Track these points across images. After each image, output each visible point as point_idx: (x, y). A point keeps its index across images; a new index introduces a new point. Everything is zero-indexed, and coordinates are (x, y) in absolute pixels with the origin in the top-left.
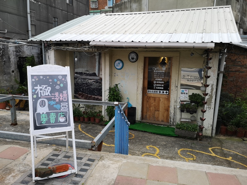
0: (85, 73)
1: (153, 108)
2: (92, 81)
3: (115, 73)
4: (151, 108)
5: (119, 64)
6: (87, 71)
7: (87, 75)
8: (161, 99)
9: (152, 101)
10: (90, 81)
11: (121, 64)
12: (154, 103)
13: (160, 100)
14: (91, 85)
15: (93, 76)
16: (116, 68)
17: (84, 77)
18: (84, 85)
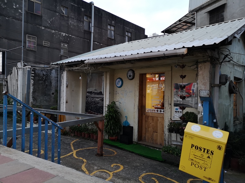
0: (94, 92)
1: (152, 129)
2: (99, 99)
3: (116, 92)
4: (150, 129)
5: (119, 82)
6: (96, 90)
7: (95, 93)
8: (159, 118)
9: (150, 120)
10: (97, 99)
11: (120, 83)
12: (153, 123)
13: (158, 120)
14: (98, 103)
15: (100, 94)
16: (117, 86)
17: (93, 95)
18: (93, 104)
